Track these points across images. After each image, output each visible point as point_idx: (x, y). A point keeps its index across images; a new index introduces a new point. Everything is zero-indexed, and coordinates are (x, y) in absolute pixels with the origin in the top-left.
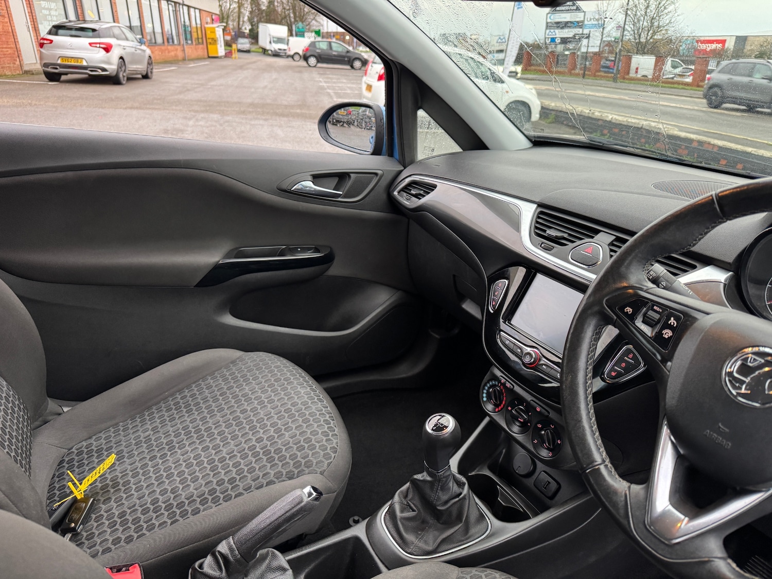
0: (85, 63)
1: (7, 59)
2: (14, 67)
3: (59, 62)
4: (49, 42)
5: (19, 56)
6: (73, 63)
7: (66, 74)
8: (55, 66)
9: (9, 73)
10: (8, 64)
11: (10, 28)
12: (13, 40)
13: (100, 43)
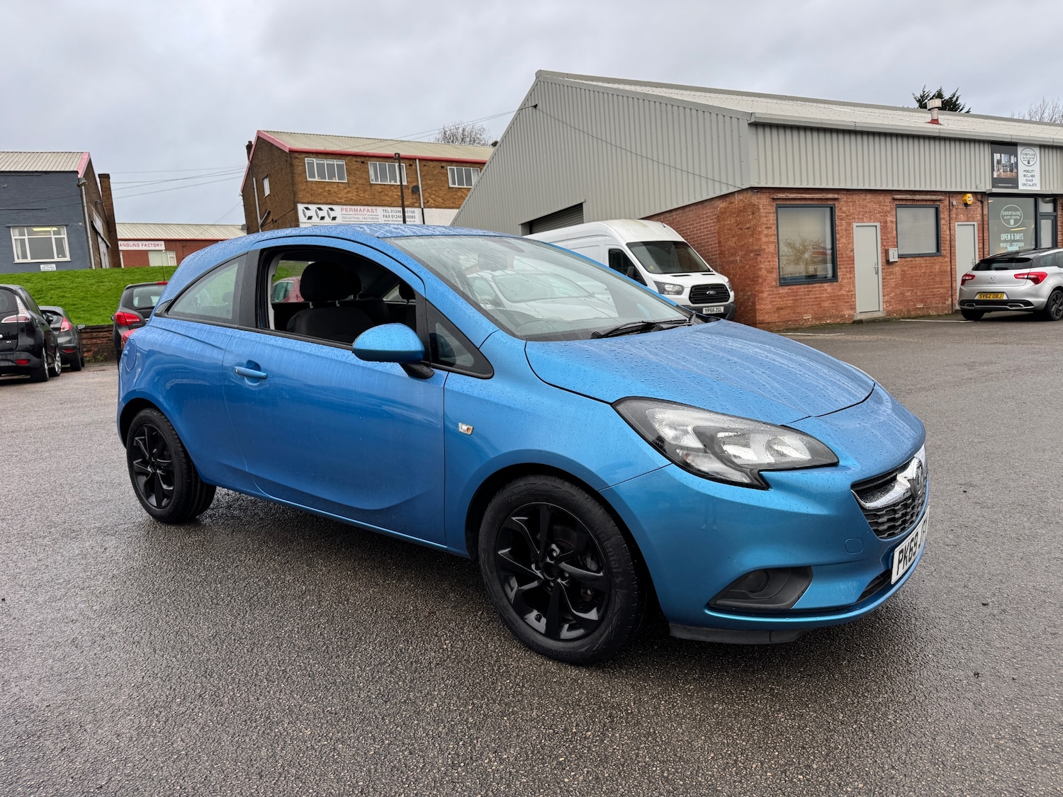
0: (1005, 298)
1: (937, 299)
2: (942, 307)
3: (977, 298)
4: (971, 278)
5: (952, 295)
6: (992, 298)
7: (990, 310)
8: (971, 302)
9: (935, 313)
10: (936, 304)
11: (949, 268)
12: (950, 279)
13: (1028, 274)
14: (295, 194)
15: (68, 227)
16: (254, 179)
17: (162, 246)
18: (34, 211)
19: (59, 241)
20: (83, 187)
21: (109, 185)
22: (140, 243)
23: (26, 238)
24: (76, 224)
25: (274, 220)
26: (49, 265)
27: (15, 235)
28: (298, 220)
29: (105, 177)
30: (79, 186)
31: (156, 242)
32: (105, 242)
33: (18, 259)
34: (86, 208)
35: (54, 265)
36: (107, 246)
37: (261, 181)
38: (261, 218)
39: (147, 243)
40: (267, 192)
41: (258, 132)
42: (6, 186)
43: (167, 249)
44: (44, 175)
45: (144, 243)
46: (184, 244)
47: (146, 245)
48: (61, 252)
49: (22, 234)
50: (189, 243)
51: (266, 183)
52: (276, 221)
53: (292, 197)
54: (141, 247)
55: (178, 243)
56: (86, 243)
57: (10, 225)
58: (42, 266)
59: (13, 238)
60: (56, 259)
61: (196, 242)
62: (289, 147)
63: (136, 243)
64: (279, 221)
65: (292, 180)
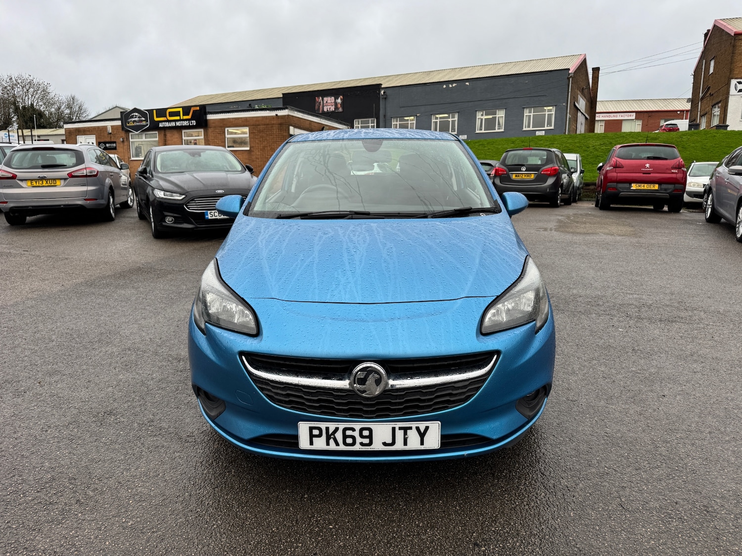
14: (731, 71)
15: (557, 107)
16: (704, 61)
17: (633, 116)
18: (539, 97)
19: (550, 116)
20: (571, 79)
21: (598, 75)
22: (618, 114)
23: (532, 114)
24: (561, 105)
25: (712, 93)
26: (541, 132)
27: (526, 113)
28: (729, 93)
29: (596, 70)
30: (568, 79)
31: (629, 114)
32: (584, 115)
33: (525, 127)
34: (570, 93)
35: (544, 132)
36: (586, 118)
37: (709, 63)
38: (702, 93)
39: (623, 114)
40: (711, 71)
41: (716, 20)
42: (527, 82)
43: (637, 118)
44: (549, 73)
45: (621, 114)
46: (650, 114)
47: (622, 116)
48: (549, 124)
49: (530, 112)
50: (653, 114)
51: (712, 63)
52: (712, 95)
53: (728, 74)
54: (619, 117)
55: (646, 114)
56: (565, 117)
57: (525, 107)
58: (537, 132)
59: (525, 114)
60: (546, 128)
61: (659, 113)
62: (735, 30)
63: (615, 114)
64: (714, 95)
65: (732, 59)
